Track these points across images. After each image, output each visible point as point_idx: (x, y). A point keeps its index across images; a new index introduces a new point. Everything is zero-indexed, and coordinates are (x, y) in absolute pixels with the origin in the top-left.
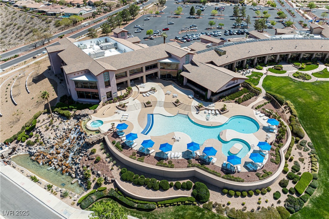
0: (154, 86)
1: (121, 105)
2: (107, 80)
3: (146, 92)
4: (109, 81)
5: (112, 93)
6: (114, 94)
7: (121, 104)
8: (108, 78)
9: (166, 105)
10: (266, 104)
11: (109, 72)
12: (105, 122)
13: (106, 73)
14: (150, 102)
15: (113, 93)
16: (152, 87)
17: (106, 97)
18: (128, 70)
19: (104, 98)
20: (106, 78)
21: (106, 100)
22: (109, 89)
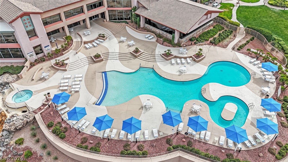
0: (102, 32)
1: (59, 63)
2: (30, 28)
3: (93, 41)
4: (34, 30)
7: (58, 61)
9: (122, 57)
10: (248, 43)
11: (31, 15)
12: (35, 91)
13: (25, 18)
14: (99, 55)
15: (43, 46)
16: (99, 34)
17: (34, 53)
18: (61, 11)
19: (31, 56)
20: (28, 24)
21: (35, 57)
22: (36, 42)
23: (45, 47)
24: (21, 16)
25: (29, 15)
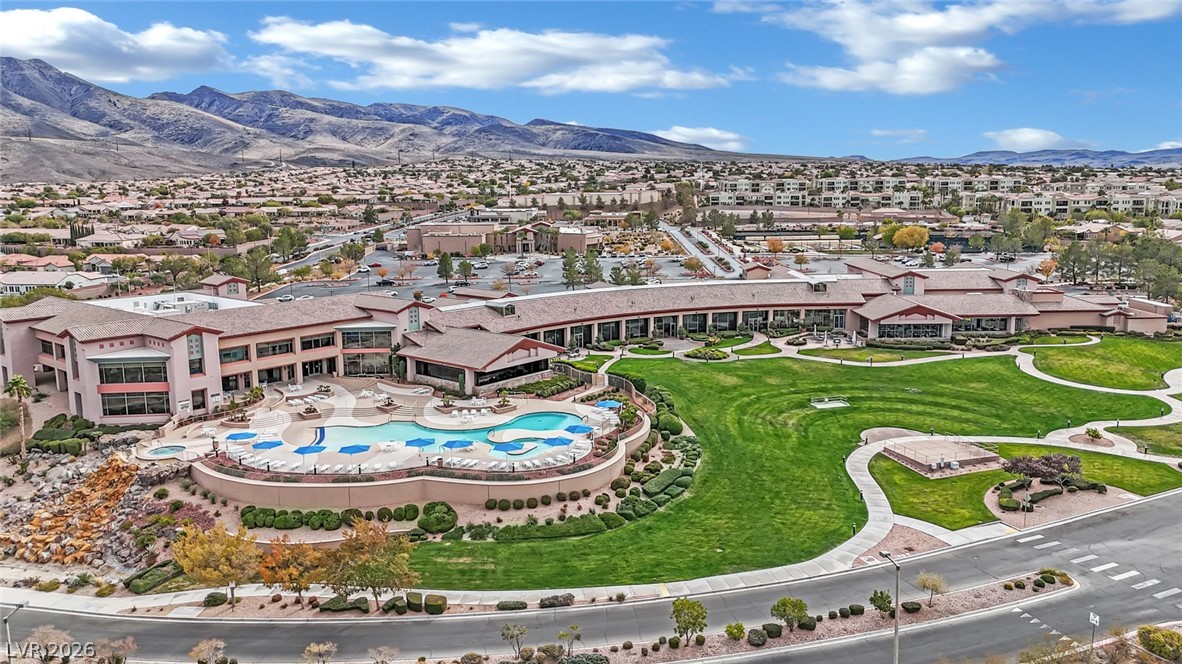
1: (235, 418)
2: (196, 356)
3: (305, 396)
4: (201, 361)
5: (209, 396)
6: (214, 399)
8: (198, 352)
9: (359, 412)
11: (204, 334)
12: (189, 446)
13: (194, 337)
14: (315, 409)
15: (209, 393)
17: (190, 403)
18: (252, 342)
19: (182, 406)
20: (194, 349)
21: (190, 411)
22: (199, 382)
23: (212, 396)
24: (188, 333)
25: (201, 335)
